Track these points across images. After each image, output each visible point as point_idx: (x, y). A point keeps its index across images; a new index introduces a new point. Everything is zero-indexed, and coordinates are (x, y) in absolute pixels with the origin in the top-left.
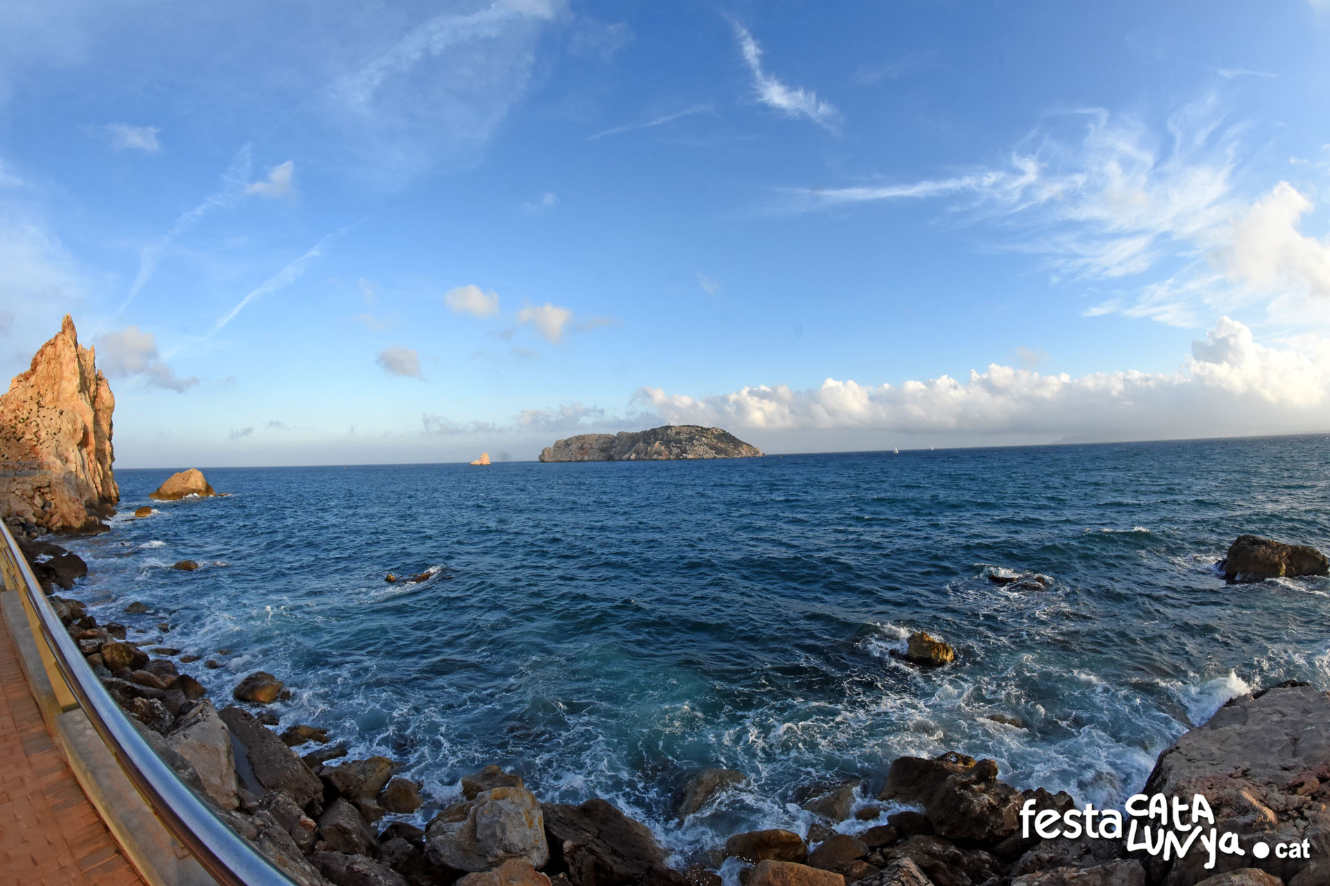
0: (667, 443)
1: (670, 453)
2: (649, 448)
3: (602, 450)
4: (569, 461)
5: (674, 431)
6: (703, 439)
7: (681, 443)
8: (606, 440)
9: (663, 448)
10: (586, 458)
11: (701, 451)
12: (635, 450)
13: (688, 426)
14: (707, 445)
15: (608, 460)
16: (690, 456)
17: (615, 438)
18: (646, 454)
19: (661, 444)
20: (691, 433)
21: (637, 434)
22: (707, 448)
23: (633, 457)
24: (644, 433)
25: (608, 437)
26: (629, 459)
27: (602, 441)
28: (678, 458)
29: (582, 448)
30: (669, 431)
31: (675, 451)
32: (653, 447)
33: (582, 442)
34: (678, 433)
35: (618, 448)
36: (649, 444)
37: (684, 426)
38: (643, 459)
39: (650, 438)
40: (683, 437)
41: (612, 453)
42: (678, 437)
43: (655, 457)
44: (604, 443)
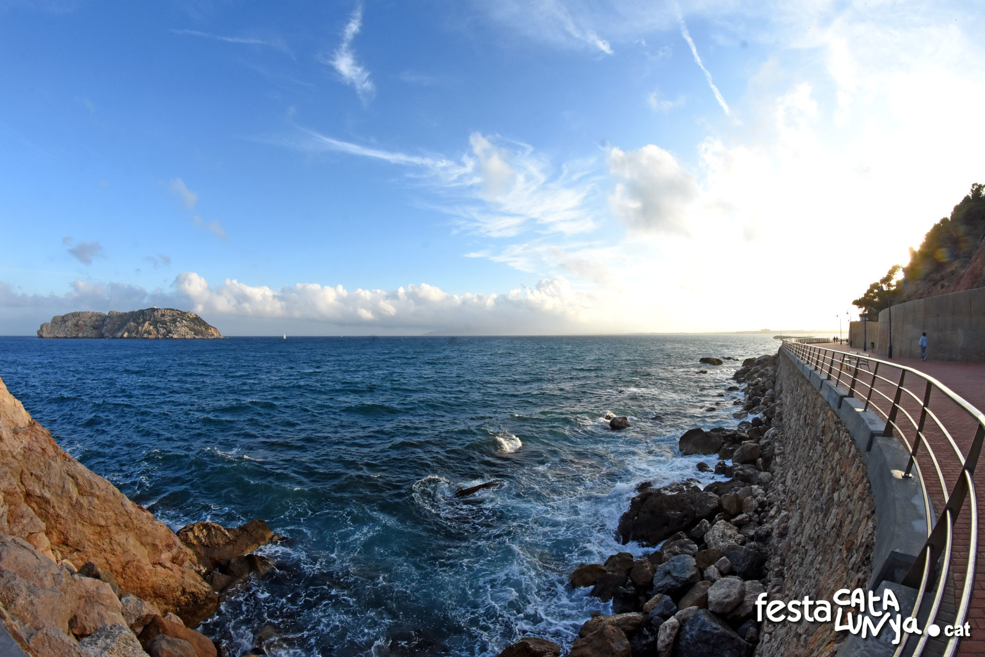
0: (155, 323)
1: (158, 331)
2: (140, 328)
3: (95, 328)
4: (65, 338)
5: (160, 313)
6: (184, 322)
7: (166, 324)
8: (99, 318)
9: (151, 328)
10: (80, 335)
11: (182, 331)
12: (127, 329)
13: (171, 309)
14: (187, 326)
15: (100, 338)
16: (175, 336)
17: (106, 316)
18: (137, 333)
19: (150, 324)
20: (173, 315)
21: (126, 314)
22: (187, 330)
23: (126, 335)
24: (132, 313)
25: (100, 316)
26: (122, 337)
27: (94, 319)
28: (165, 336)
29: (76, 325)
30: (156, 313)
31: (162, 331)
32: (143, 327)
33: (77, 318)
34: (163, 315)
35: (109, 326)
36: (139, 324)
37: (168, 309)
38: (135, 338)
39: (139, 319)
40: (167, 319)
41: (103, 331)
42: (163, 319)
43: (146, 335)
44: (97, 321)
